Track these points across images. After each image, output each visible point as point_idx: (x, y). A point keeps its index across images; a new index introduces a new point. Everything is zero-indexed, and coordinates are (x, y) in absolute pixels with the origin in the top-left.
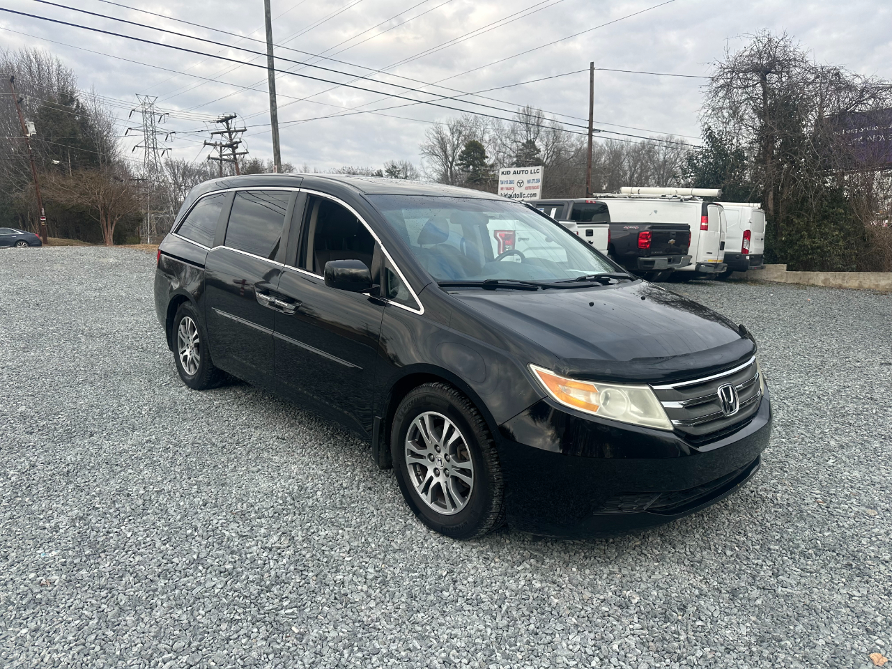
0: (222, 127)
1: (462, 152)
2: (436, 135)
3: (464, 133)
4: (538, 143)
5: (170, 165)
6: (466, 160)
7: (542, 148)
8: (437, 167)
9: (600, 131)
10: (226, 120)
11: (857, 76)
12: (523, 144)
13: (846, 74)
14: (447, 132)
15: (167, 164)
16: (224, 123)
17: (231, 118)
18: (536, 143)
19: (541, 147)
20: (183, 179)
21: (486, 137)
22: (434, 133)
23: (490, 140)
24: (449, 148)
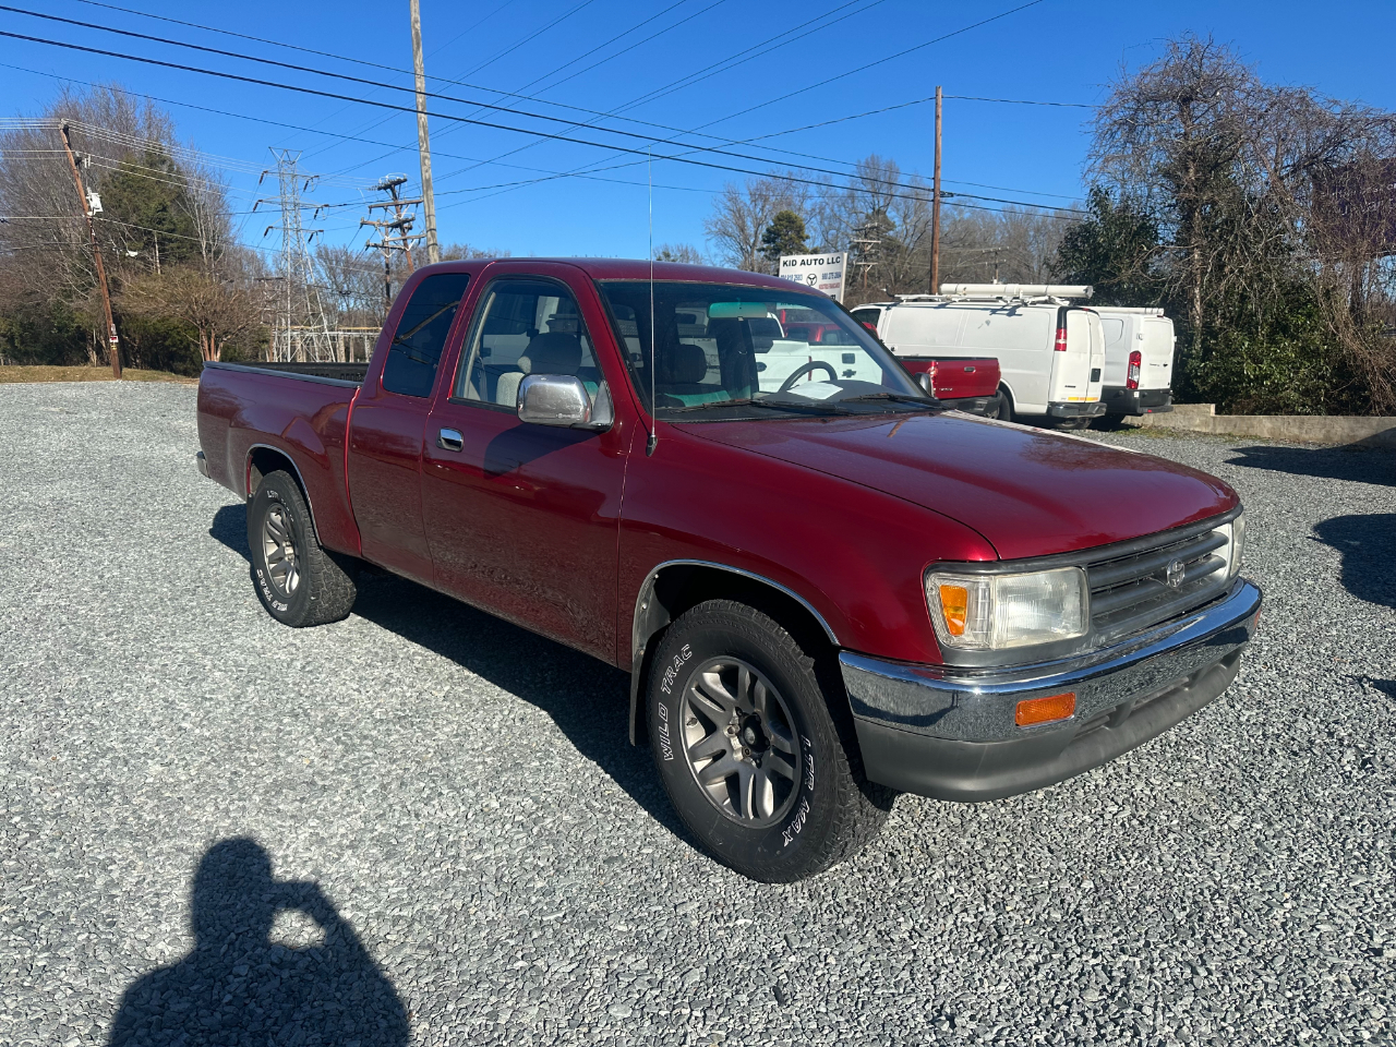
0: (387, 196)
1: (768, 230)
2: (728, 204)
3: (773, 199)
4: (891, 214)
5: (324, 255)
6: (774, 242)
7: (897, 221)
8: (732, 254)
9: (952, 195)
10: (390, 186)
11: (1336, 102)
12: (867, 217)
13: (1316, 100)
14: (746, 199)
15: (320, 256)
16: (389, 190)
17: (399, 182)
18: (887, 214)
19: (896, 219)
20: (346, 276)
21: (808, 205)
22: (725, 200)
23: (814, 210)
24: (749, 223)
